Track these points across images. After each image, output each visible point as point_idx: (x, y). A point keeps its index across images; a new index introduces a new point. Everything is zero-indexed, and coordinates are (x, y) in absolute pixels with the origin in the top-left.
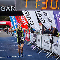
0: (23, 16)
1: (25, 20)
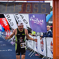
0: (5, 18)
1: (6, 21)
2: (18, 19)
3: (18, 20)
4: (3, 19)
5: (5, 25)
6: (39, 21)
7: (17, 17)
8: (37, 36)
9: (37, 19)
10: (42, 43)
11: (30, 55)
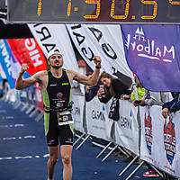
2: (80, 43)
3: (82, 46)
4: (27, 41)
5: (35, 65)
6: (158, 49)
7: (77, 35)
8: (152, 104)
9: (153, 42)
10: (169, 129)
11: (125, 175)
